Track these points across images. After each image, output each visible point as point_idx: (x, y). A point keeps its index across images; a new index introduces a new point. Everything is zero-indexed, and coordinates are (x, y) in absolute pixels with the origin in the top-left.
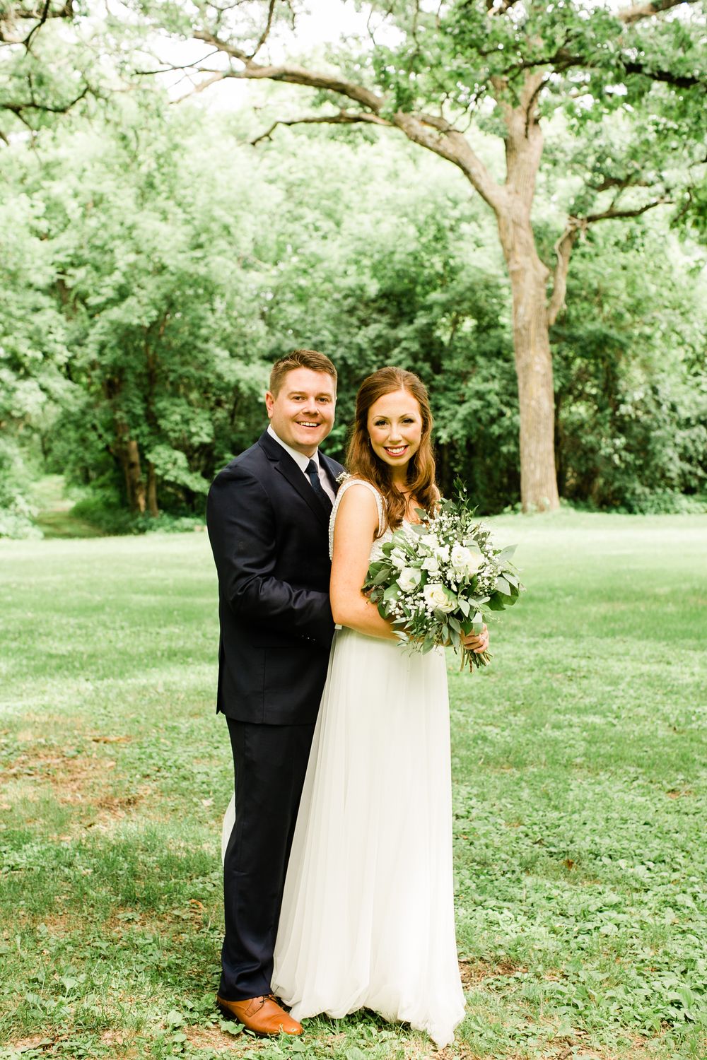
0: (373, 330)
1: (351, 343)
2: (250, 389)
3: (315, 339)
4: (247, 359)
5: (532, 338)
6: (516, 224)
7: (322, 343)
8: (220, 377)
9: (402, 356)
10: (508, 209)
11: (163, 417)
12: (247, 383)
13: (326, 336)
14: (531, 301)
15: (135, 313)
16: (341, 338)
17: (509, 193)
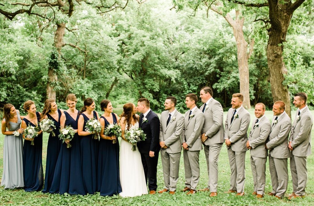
0: (204, 60)
1: (198, 63)
2: (169, 77)
3: (188, 62)
4: (169, 69)
5: (243, 62)
6: (238, 31)
7: (190, 63)
8: (161, 73)
9: (212, 68)
10: (236, 27)
11: (146, 84)
12: (168, 75)
13: (191, 61)
14: (242, 52)
15: (138, 57)
16: (196, 62)
17: (236, 22)
